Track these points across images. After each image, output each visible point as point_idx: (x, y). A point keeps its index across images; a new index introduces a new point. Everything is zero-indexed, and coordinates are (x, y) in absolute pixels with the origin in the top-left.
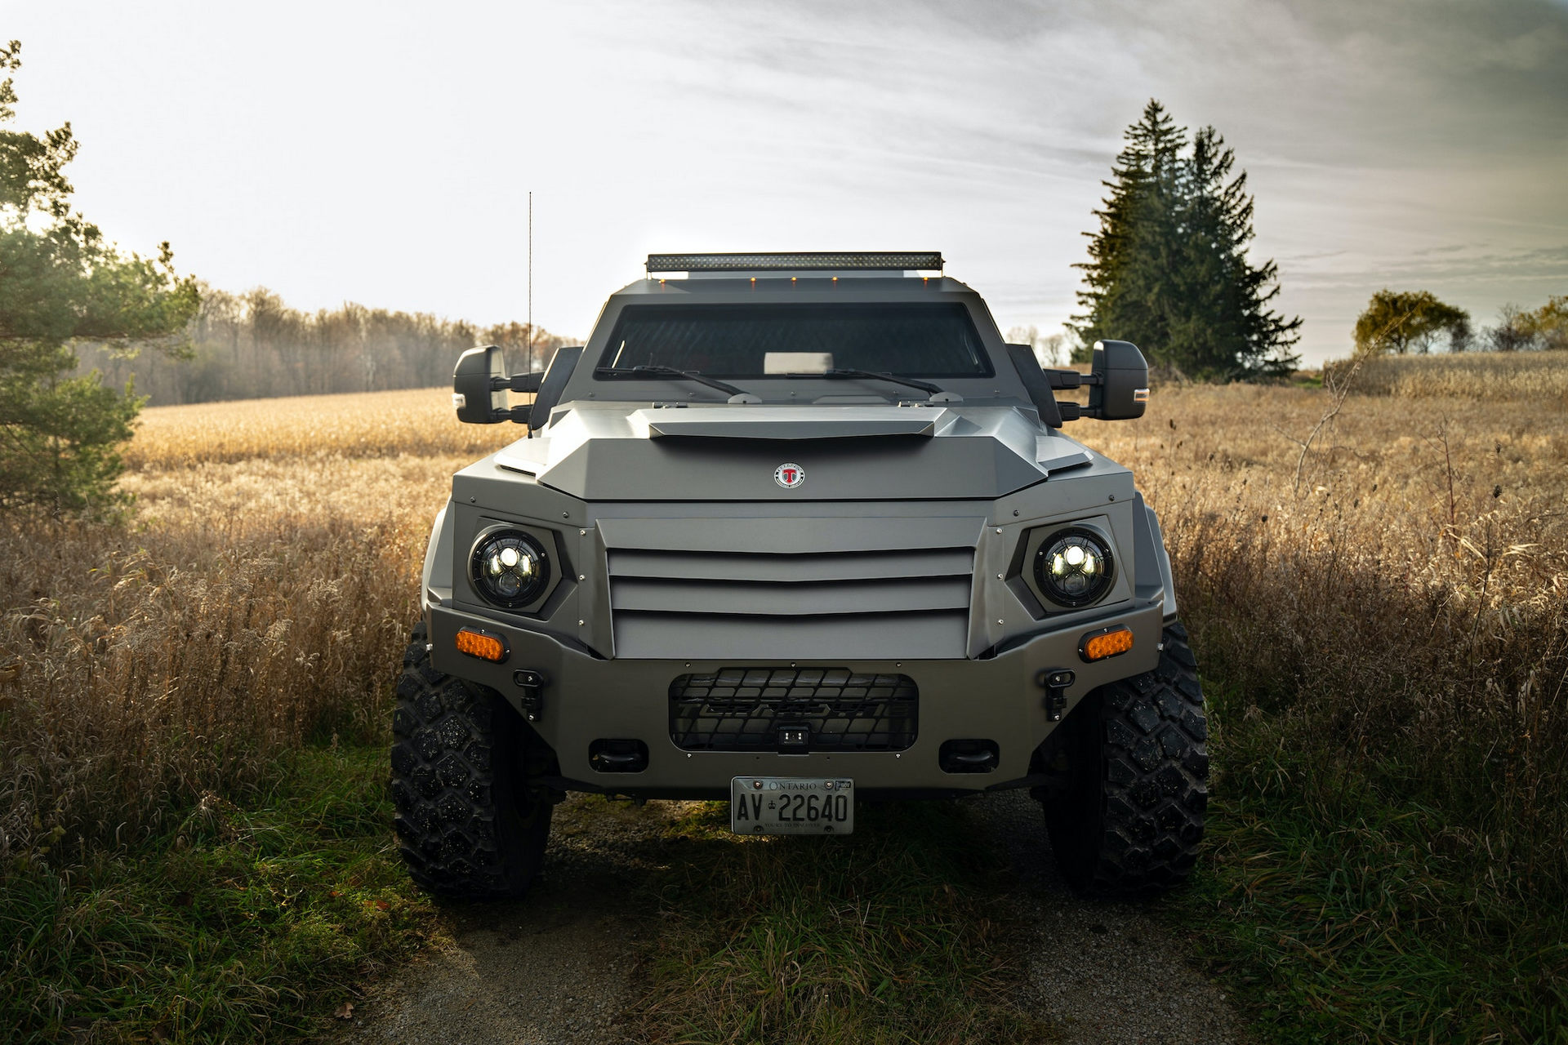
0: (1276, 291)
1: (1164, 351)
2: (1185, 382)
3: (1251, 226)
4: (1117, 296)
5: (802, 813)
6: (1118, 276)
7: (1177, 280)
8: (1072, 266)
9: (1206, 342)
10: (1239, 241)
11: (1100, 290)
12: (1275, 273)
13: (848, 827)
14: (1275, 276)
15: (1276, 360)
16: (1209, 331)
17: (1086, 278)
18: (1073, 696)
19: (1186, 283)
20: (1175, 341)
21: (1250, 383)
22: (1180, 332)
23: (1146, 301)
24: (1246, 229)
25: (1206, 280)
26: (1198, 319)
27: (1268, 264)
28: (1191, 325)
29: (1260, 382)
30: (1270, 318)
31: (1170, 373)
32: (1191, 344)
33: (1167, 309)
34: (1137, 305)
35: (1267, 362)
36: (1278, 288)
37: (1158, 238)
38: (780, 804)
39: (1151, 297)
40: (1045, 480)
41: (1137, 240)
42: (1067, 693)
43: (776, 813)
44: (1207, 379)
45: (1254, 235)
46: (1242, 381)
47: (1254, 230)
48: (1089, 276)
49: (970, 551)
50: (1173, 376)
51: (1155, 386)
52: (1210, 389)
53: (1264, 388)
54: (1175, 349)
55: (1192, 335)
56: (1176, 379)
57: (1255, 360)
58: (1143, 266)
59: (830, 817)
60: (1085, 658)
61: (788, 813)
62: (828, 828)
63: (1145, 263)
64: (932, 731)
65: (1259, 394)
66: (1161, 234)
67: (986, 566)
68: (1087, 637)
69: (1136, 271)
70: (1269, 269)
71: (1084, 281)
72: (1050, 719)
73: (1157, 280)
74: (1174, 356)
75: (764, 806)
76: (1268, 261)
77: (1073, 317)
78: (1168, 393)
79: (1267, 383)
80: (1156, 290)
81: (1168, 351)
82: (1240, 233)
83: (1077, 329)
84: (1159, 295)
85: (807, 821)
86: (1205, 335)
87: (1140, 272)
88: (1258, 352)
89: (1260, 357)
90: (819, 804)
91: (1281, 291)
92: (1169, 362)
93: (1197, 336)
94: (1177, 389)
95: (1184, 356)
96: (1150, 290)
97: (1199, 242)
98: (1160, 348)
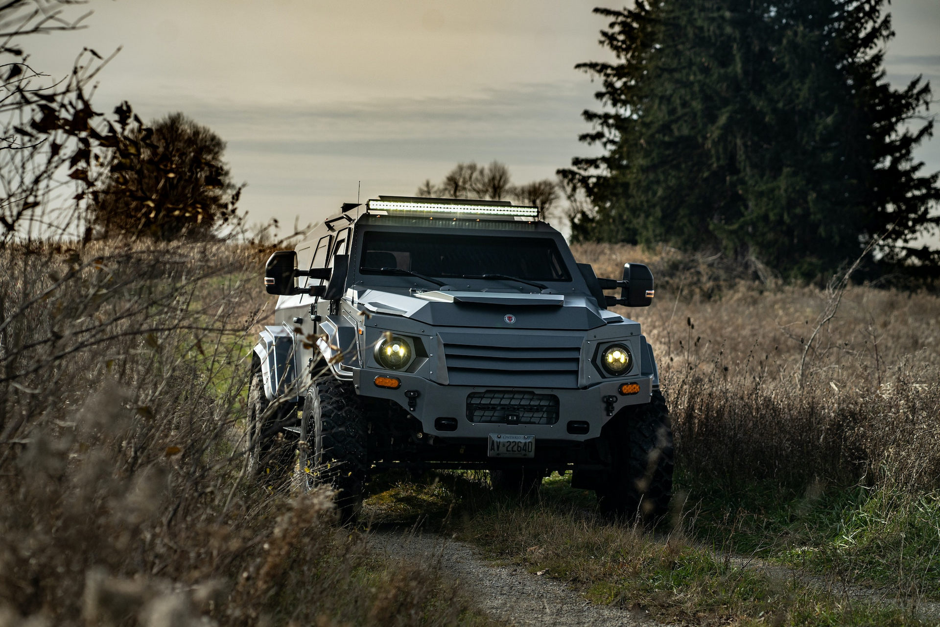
0: (927, 130)
1: (735, 227)
2: (770, 282)
3: (888, 16)
4: (656, 126)
5: (515, 448)
6: (659, 91)
7: (760, 104)
8: (578, 66)
9: (807, 214)
10: (869, 41)
11: (625, 112)
12: (928, 98)
13: (532, 454)
14: (927, 103)
15: (925, 248)
16: (812, 196)
17: (603, 90)
18: (617, 407)
19: (775, 110)
20: (753, 209)
21: (881, 287)
22: (761, 194)
23: (705, 138)
24: (879, 21)
25: (810, 106)
26: (795, 174)
27: (914, 84)
28: (782, 183)
29: (896, 286)
30: (918, 175)
31: (747, 266)
32: (782, 216)
33: (741, 155)
34: (689, 144)
35: (911, 252)
36: (930, 125)
37: (728, 30)
38: (507, 445)
39: (714, 132)
40: (605, 325)
41: (690, 32)
42: (614, 405)
43: (505, 449)
44: (808, 277)
45: (893, 34)
46: (866, 282)
47: (894, 26)
48: (609, 85)
49: (578, 349)
50: (750, 271)
51: (719, 288)
52: (811, 295)
53: (903, 296)
54: (754, 224)
55: (784, 202)
56: (756, 276)
57: (892, 248)
58: (700, 77)
59: (525, 450)
60: (622, 393)
61: (510, 448)
62: (525, 455)
63: (706, 70)
64: (565, 418)
65: (892, 305)
66: (734, 23)
67: (584, 355)
68: (623, 385)
69: (688, 85)
70: (915, 91)
71: (599, 95)
72: (608, 415)
73: (726, 102)
74: (753, 236)
75: (501, 446)
76: (914, 79)
77: (577, 162)
78: (739, 300)
79: (906, 288)
80: (723, 120)
81: (741, 227)
82: (869, 26)
83: (584, 180)
84: (727, 129)
85: (517, 452)
86: (806, 202)
87: (696, 88)
88: (898, 235)
89: (900, 243)
90: (522, 445)
91: (934, 130)
92: (744, 247)
93: (791, 204)
94: (755, 294)
95: (770, 236)
96: (713, 119)
97: (799, 39)
98: (728, 221)
